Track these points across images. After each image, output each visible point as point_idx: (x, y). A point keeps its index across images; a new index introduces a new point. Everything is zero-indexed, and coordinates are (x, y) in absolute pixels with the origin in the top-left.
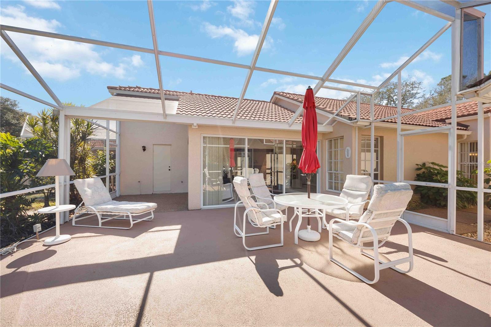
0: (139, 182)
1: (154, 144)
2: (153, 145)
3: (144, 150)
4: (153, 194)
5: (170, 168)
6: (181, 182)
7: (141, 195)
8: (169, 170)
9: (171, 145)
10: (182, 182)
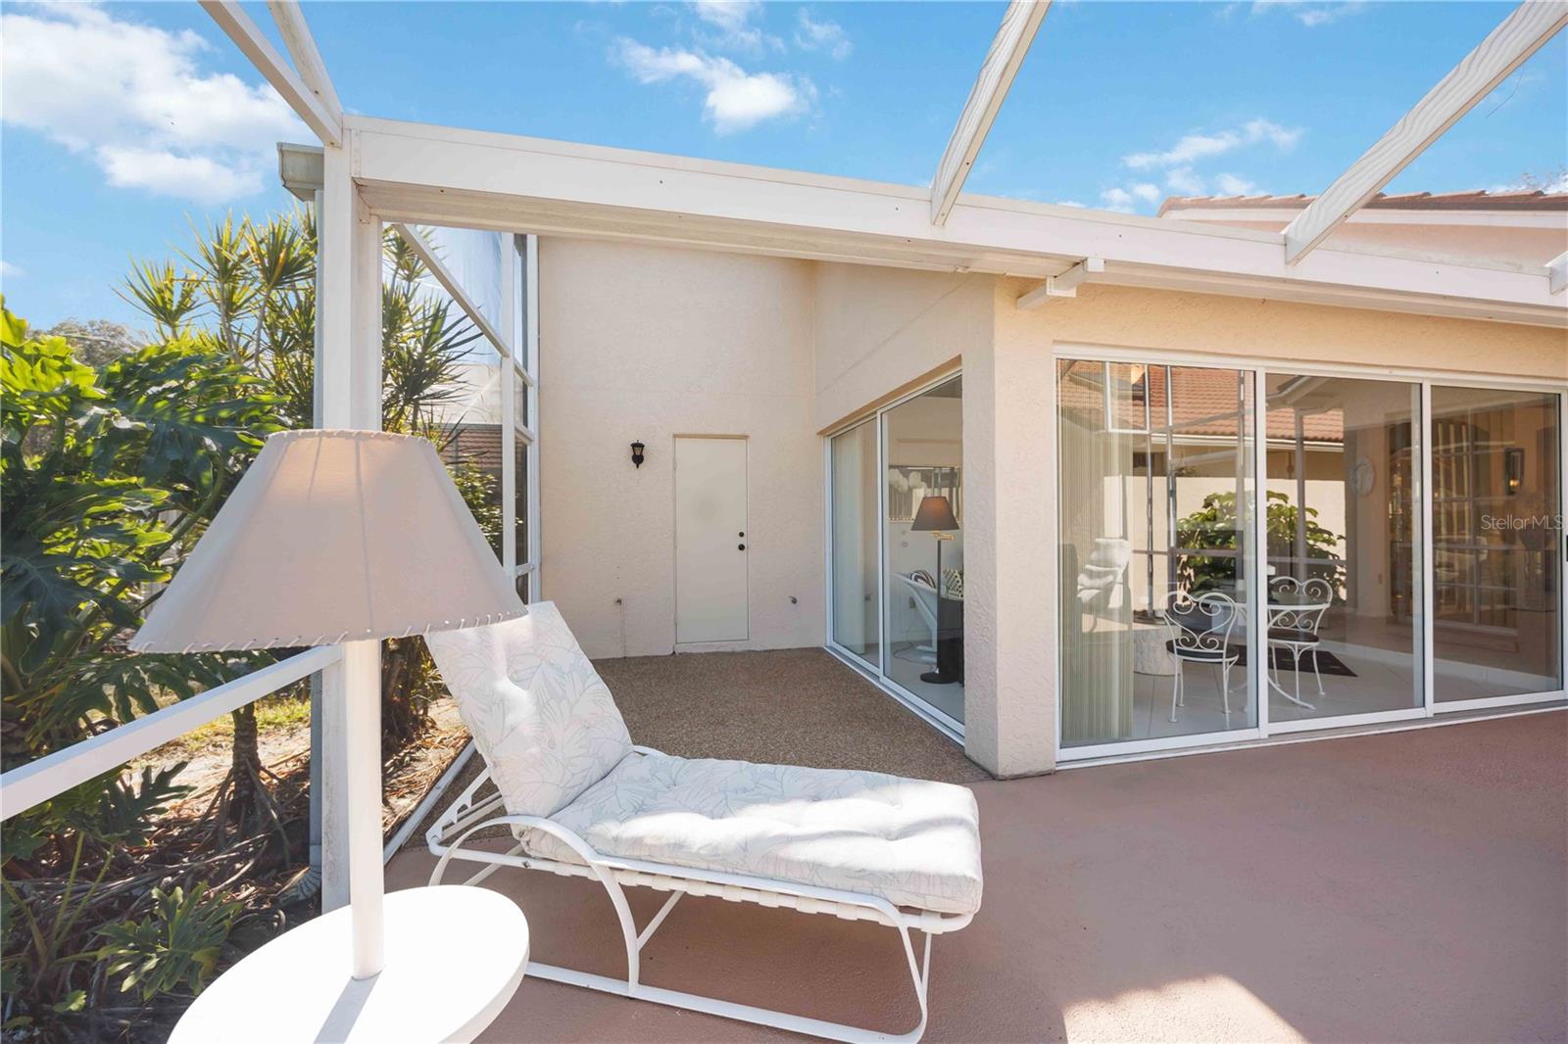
0: (619, 601)
1: (678, 432)
2: (675, 436)
3: (638, 459)
4: (674, 653)
5: (742, 541)
6: (790, 600)
7: (625, 658)
8: (742, 547)
9: (745, 437)
10: (794, 601)
